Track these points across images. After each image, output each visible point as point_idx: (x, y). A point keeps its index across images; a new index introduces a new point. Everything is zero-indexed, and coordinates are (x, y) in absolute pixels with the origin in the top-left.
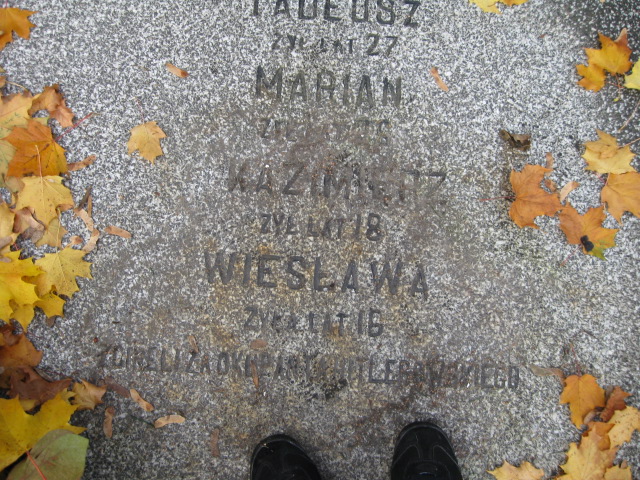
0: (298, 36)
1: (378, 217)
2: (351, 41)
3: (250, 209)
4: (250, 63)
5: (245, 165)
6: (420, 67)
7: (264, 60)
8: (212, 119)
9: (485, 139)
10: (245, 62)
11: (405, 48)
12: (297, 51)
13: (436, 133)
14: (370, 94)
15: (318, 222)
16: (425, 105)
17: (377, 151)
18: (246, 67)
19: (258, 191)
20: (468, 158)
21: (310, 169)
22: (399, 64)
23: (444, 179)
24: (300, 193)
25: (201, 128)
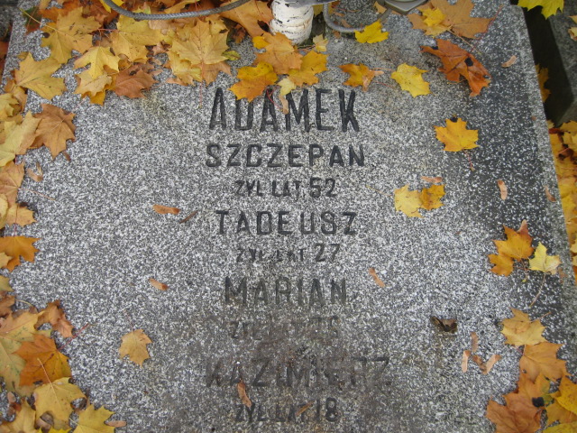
0: (258, 249)
1: (334, 400)
2: (302, 250)
3: (226, 401)
4: (219, 275)
5: (219, 363)
6: (360, 268)
7: (230, 272)
8: (190, 325)
9: (419, 325)
10: (215, 274)
11: (347, 253)
12: (258, 262)
13: (378, 324)
14: (320, 294)
15: (284, 409)
16: (367, 301)
17: (330, 344)
18: (216, 278)
19: (231, 385)
20: (406, 343)
21: (274, 363)
22: (342, 267)
23: (387, 363)
24: (267, 384)
25: (181, 333)
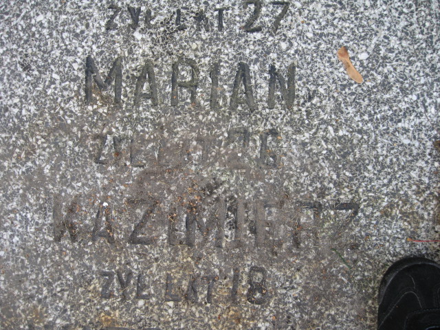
0: (143, 8)
1: (262, 271)
2: (221, 11)
3: (84, 265)
4: (75, 53)
5: (74, 203)
6: (323, 47)
7: (94, 47)
8: (26, 139)
9: (415, 152)
10: (68, 51)
11: (300, 19)
12: (142, 31)
13: (346, 146)
14: (249, 91)
15: (180, 281)
16: (330, 105)
17: (260, 177)
18: (70, 59)
19: (94, 240)
20: (390, 181)
21: (165, 207)
22: (291, 45)
23: (356, 213)
24: (152, 242)
25: (12, 152)
